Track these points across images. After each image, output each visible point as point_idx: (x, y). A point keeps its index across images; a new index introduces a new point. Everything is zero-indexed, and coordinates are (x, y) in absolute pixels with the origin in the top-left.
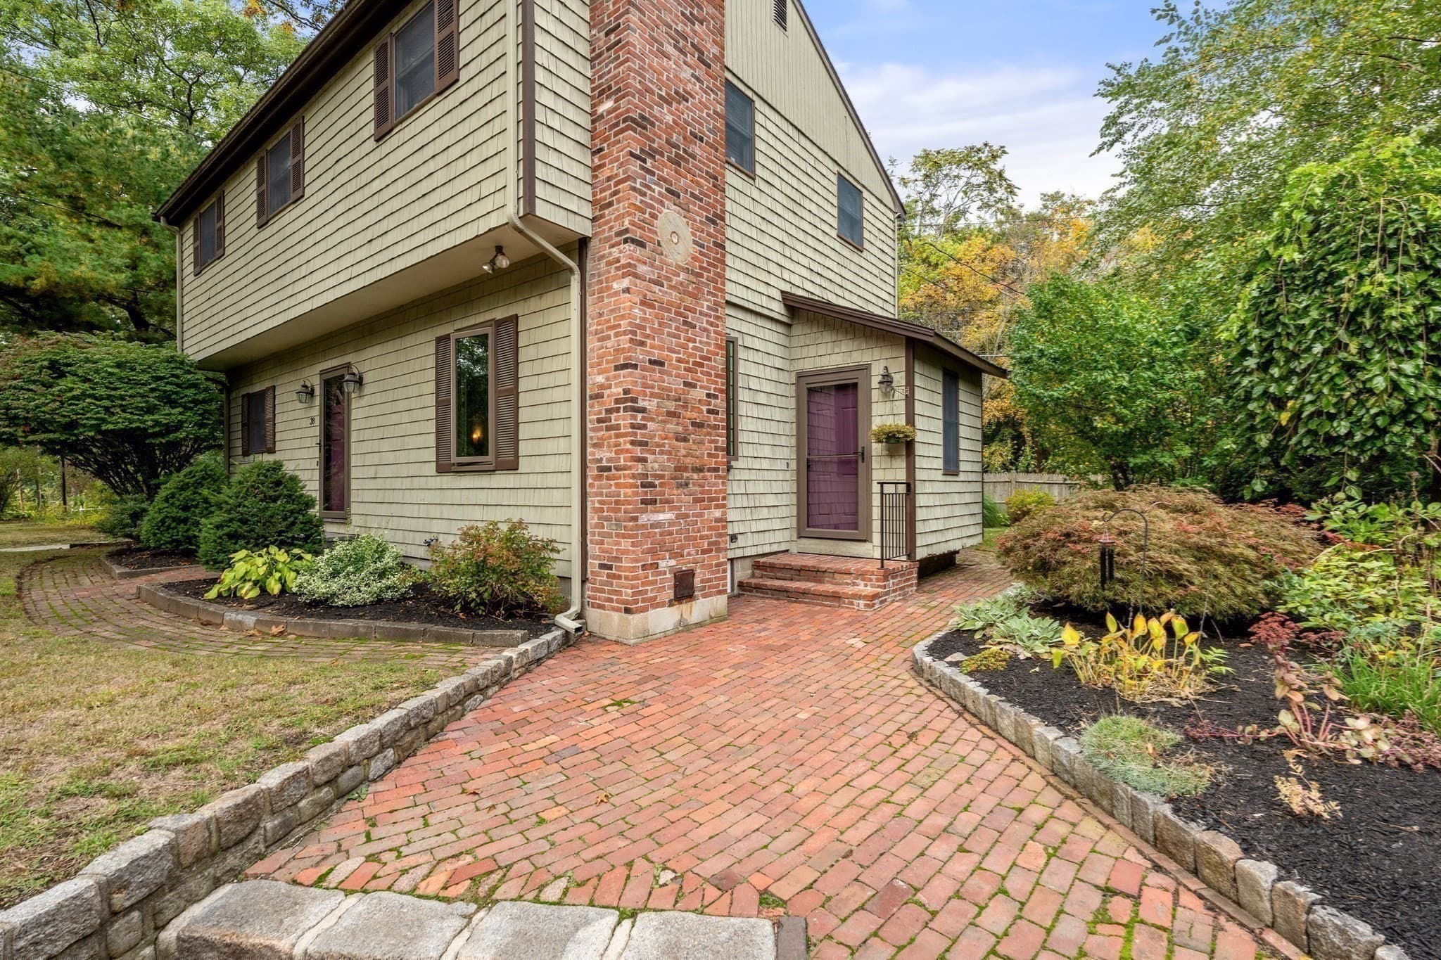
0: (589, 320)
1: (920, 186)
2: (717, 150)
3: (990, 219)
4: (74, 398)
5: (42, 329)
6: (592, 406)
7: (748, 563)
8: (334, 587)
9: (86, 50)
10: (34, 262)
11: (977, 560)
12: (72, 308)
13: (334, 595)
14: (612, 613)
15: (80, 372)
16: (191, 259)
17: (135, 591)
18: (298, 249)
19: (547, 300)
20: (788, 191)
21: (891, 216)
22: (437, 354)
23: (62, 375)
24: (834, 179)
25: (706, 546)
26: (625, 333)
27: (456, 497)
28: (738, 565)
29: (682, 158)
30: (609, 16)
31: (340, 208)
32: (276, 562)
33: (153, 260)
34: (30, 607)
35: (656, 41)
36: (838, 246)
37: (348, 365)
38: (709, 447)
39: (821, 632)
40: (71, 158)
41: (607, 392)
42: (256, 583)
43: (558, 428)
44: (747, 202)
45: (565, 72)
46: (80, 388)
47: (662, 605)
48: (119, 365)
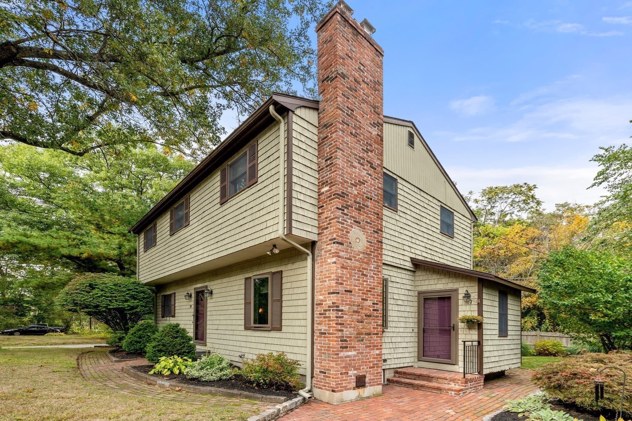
0: (316, 274)
1: (485, 203)
2: (379, 203)
3: (524, 215)
4: (98, 297)
5: (86, 272)
6: (317, 308)
7: (392, 371)
8: (202, 374)
9: (102, 170)
10: (83, 248)
11: (518, 373)
12: (97, 263)
13: (201, 377)
14: (326, 391)
15: (100, 287)
16: (143, 246)
17: (121, 368)
18: (186, 244)
19: (296, 265)
20: (415, 215)
21: (469, 222)
22: (245, 284)
23: (94, 288)
24: (439, 208)
25: (372, 365)
26: (333, 280)
27: (253, 339)
28: (387, 372)
29: (361, 207)
30: (327, 153)
31: (204, 230)
32: (177, 362)
33: (127, 246)
34: (83, 373)
35: (349, 161)
36: (440, 237)
37: (206, 287)
38: (373, 325)
39: (431, 405)
40: (96, 210)
41: (324, 303)
42: (169, 369)
43: (301, 316)
44: (393, 222)
45: (306, 177)
46: (100, 293)
47: (350, 389)
48: (114, 285)
